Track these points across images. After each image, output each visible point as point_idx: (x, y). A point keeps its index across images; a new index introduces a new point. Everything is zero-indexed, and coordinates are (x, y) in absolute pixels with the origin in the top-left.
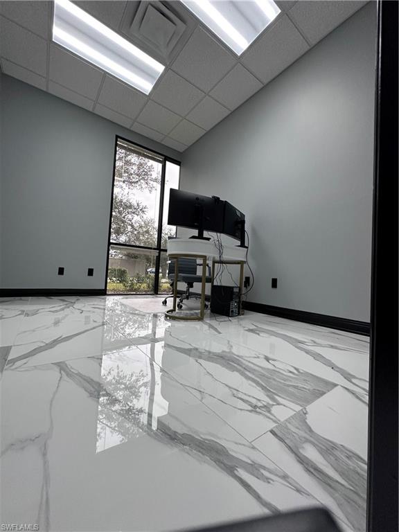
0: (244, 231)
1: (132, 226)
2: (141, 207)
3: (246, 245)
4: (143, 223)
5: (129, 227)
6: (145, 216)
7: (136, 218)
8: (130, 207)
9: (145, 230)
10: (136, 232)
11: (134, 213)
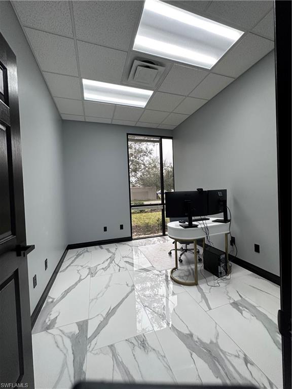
0: (226, 206)
1: (144, 165)
2: (149, 150)
3: (229, 218)
4: (151, 161)
5: (142, 166)
6: (152, 156)
7: (146, 158)
8: (141, 152)
9: (153, 165)
10: (147, 168)
11: (144, 155)
